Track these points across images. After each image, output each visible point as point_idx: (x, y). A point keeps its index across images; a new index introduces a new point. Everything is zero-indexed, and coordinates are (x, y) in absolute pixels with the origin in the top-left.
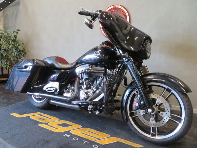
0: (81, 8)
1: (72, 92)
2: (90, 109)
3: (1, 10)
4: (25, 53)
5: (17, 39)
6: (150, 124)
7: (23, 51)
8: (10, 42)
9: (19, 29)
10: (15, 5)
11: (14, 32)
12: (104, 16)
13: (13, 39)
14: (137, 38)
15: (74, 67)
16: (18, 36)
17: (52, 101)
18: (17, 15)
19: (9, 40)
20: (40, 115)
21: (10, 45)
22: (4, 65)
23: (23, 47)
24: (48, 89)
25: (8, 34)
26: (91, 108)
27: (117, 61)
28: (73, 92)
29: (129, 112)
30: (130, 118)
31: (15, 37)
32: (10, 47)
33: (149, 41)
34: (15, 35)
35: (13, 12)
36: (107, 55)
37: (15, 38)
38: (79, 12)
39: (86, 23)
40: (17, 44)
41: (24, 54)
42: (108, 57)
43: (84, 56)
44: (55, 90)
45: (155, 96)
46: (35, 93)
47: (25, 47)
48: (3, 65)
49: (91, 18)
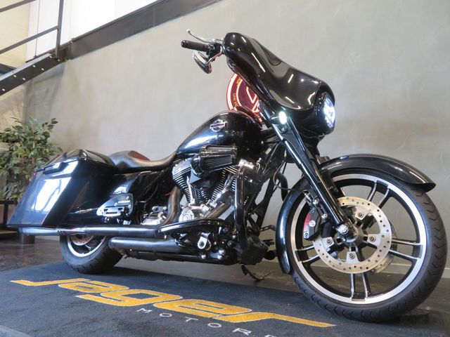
0: (188, 30)
1: (161, 216)
2: (202, 244)
3: (24, 82)
5: (49, 140)
6: (347, 267)
8: (31, 145)
9: (55, 119)
10: (53, 76)
11: (43, 126)
13: (39, 139)
15: (170, 165)
16: (51, 134)
17: (114, 241)
18: (53, 96)
19: (31, 140)
20: (83, 282)
21: (31, 151)
22: (13, 194)
24: (108, 211)
25: (30, 129)
26: (205, 243)
27: (262, 142)
28: (164, 217)
29: (294, 249)
30: (300, 264)
31: (46, 135)
32: (32, 153)
33: (327, 95)
34: (46, 132)
35: (48, 91)
36: (240, 131)
37: (43, 137)
38: (182, 42)
40: (48, 150)
42: (242, 134)
44: (123, 210)
45: (353, 200)
46: (77, 227)
48: (10, 194)
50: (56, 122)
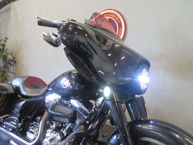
4: (15, 62)
5: (6, 48)
7: (12, 61)
10: (6, 11)
11: (1, 41)
14: (124, 57)
16: (6, 44)
18: (8, 22)
23: (13, 56)
34: (3, 44)
35: (5, 19)
41: (13, 63)
47: (15, 56)
50: (8, 39)
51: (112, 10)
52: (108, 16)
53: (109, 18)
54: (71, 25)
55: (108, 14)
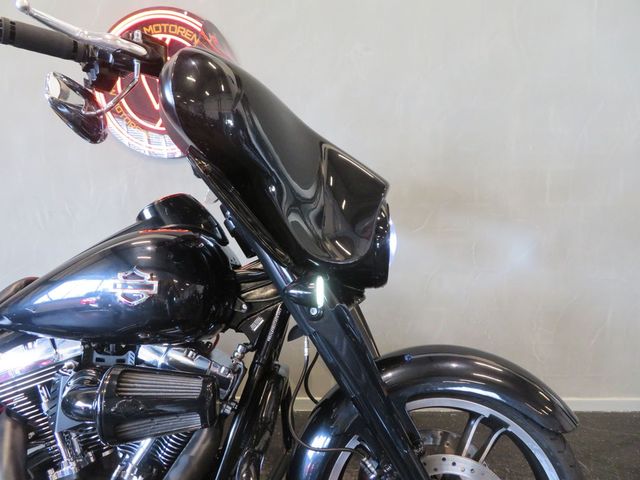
12: (191, 79)
27: (244, 306)
36: (194, 281)
39: (56, 105)
43: (50, 281)
49: (85, 75)
51: (181, 11)
52: (168, 33)
53: (172, 41)
54: (193, 63)
55: (165, 25)
